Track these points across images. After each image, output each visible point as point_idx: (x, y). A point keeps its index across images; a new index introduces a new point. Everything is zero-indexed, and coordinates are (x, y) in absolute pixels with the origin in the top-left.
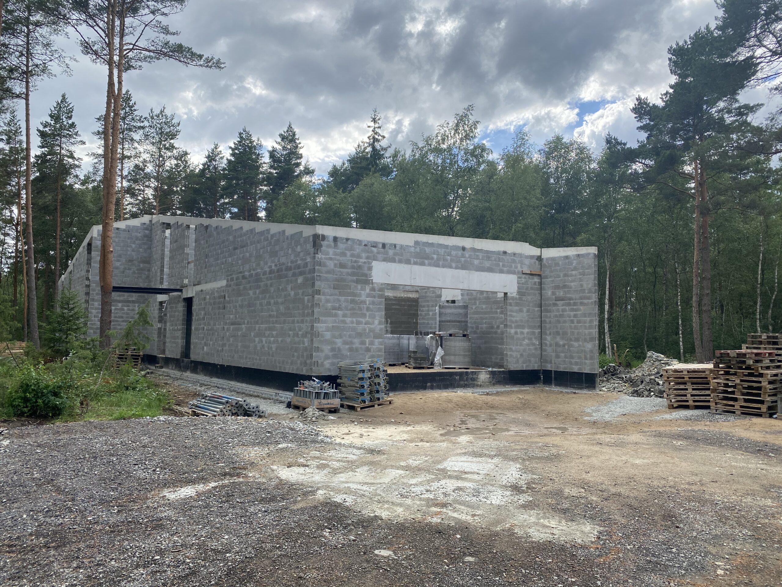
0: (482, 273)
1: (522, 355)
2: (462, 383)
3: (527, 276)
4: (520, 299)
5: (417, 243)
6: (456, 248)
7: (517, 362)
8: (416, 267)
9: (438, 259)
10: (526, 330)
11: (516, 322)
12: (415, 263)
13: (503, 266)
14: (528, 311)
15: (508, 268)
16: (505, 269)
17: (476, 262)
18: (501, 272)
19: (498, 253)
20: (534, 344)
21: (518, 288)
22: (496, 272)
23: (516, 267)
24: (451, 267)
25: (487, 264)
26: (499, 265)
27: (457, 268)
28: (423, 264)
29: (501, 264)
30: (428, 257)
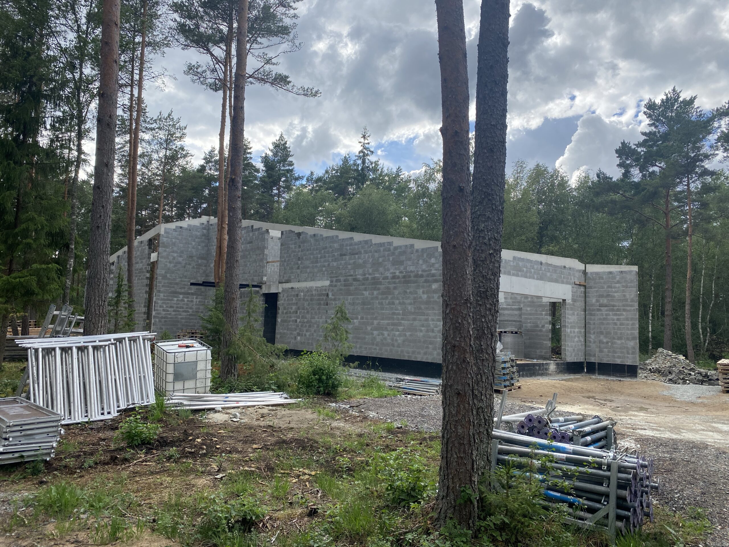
0: (552, 283)
1: (574, 350)
2: (540, 372)
3: (577, 286)
4: (573, 305)
5: (514, 258)
6: (536, 262)
7: (571, 356)
8: (514, 278)
9: (527, 272)
10: (576, 330)
11: (571, 323)
12: (514, 275)
13: (564, 278)
14: (577, 315)
16: (565, 280)
17: (548, 274)
18: (563, 283)
19: (560, 267)
20: (580, 341)
21: (573, 296)
22: (560, 283)
23: (571, 279)
24: (534, 278)
25: (555, 276)
26: (561, 277)
27: (537, 279)
28: (517, 275)
30: (520, 270)
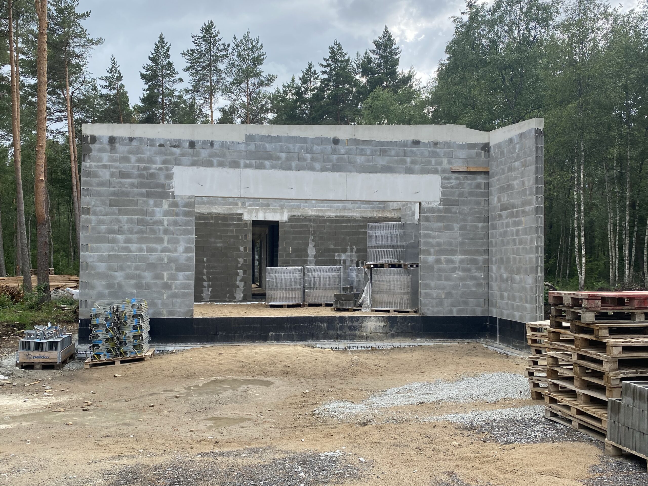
0: (372, 175)
1: (449, 295)
2: (332, 333)
3: (462, 176)
4: (447, 211)
5: (250, 138)
6: (322, 141)
7: (440, 303)
8: (250, 172)
9: (288, 159)
10: (458, 258)
11: (439, 244)
12: (247, 166)
13: (413, 162)
14: (462, 228)
15: (422, 166)
16: (417, 167)
17: (360, 160)
18: (409, 171)
19: (404, 144)
20: (474, 278)
21: (443, 194)
22: (400, 173)
23: (441, 163)
24: (312, 169)
25: (381, 161)
26: (404, 162)
27: (323, 169)
28: (261, 167)
29: (408, 160)
30: (269, 157)
